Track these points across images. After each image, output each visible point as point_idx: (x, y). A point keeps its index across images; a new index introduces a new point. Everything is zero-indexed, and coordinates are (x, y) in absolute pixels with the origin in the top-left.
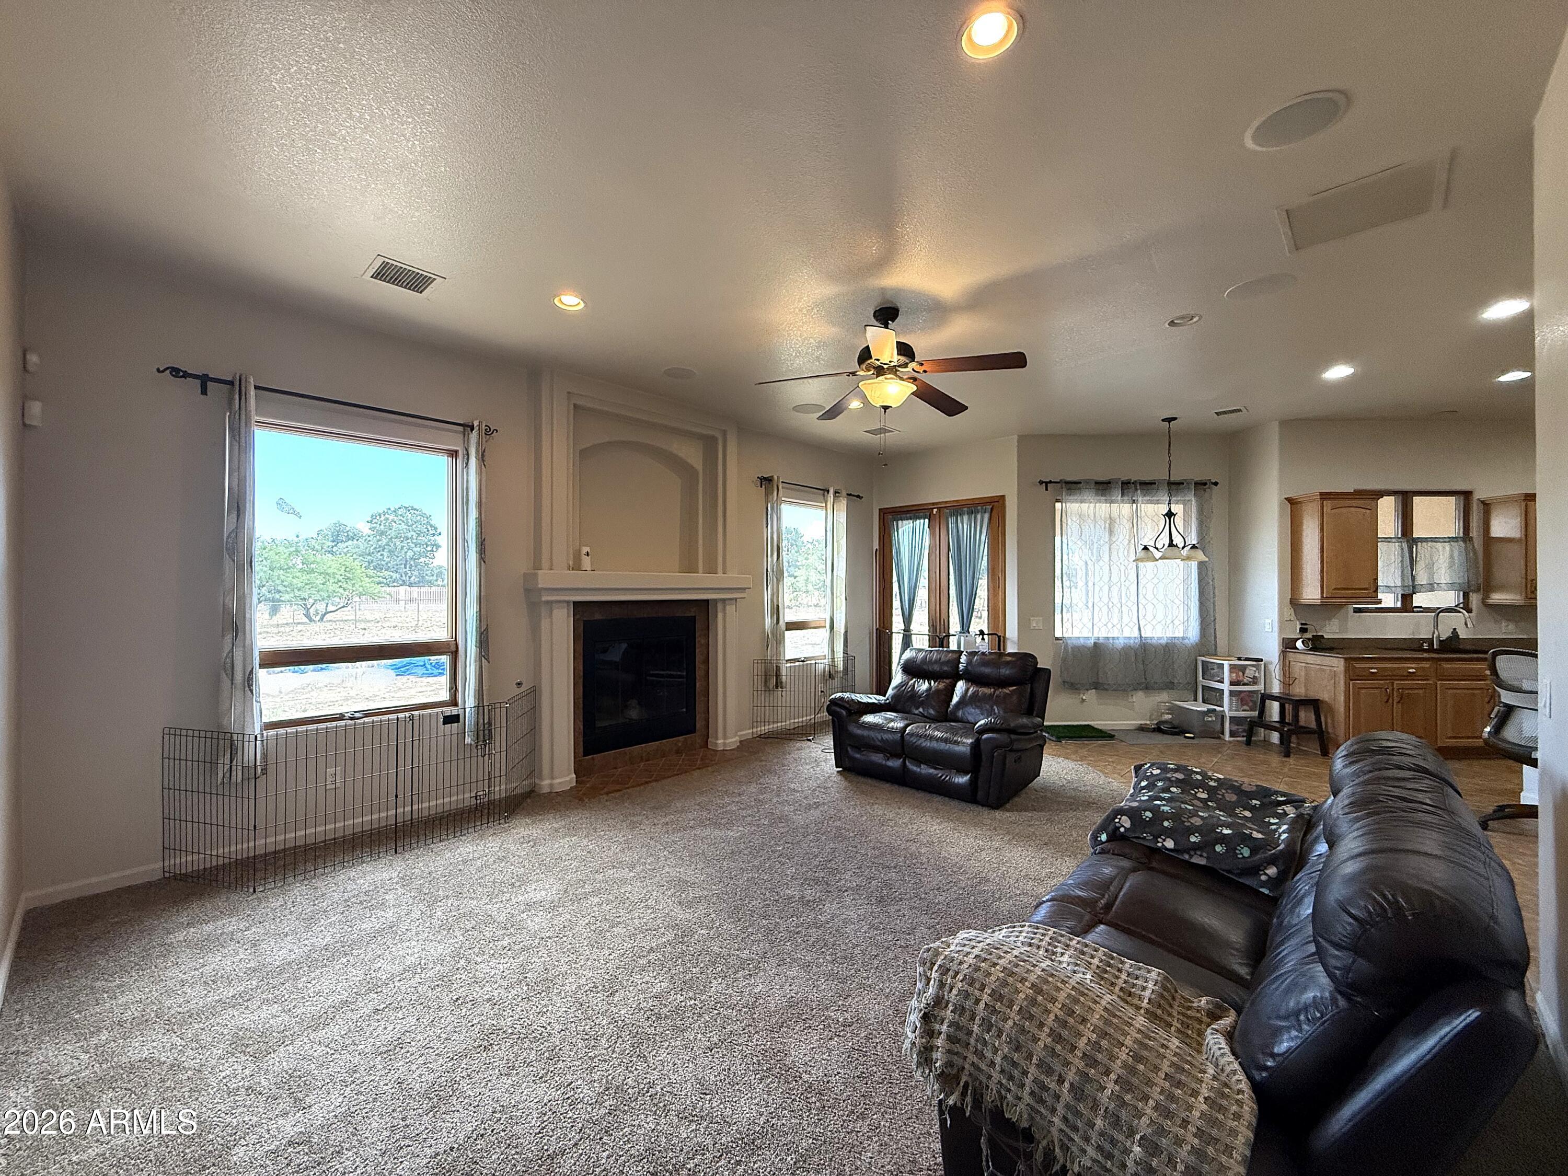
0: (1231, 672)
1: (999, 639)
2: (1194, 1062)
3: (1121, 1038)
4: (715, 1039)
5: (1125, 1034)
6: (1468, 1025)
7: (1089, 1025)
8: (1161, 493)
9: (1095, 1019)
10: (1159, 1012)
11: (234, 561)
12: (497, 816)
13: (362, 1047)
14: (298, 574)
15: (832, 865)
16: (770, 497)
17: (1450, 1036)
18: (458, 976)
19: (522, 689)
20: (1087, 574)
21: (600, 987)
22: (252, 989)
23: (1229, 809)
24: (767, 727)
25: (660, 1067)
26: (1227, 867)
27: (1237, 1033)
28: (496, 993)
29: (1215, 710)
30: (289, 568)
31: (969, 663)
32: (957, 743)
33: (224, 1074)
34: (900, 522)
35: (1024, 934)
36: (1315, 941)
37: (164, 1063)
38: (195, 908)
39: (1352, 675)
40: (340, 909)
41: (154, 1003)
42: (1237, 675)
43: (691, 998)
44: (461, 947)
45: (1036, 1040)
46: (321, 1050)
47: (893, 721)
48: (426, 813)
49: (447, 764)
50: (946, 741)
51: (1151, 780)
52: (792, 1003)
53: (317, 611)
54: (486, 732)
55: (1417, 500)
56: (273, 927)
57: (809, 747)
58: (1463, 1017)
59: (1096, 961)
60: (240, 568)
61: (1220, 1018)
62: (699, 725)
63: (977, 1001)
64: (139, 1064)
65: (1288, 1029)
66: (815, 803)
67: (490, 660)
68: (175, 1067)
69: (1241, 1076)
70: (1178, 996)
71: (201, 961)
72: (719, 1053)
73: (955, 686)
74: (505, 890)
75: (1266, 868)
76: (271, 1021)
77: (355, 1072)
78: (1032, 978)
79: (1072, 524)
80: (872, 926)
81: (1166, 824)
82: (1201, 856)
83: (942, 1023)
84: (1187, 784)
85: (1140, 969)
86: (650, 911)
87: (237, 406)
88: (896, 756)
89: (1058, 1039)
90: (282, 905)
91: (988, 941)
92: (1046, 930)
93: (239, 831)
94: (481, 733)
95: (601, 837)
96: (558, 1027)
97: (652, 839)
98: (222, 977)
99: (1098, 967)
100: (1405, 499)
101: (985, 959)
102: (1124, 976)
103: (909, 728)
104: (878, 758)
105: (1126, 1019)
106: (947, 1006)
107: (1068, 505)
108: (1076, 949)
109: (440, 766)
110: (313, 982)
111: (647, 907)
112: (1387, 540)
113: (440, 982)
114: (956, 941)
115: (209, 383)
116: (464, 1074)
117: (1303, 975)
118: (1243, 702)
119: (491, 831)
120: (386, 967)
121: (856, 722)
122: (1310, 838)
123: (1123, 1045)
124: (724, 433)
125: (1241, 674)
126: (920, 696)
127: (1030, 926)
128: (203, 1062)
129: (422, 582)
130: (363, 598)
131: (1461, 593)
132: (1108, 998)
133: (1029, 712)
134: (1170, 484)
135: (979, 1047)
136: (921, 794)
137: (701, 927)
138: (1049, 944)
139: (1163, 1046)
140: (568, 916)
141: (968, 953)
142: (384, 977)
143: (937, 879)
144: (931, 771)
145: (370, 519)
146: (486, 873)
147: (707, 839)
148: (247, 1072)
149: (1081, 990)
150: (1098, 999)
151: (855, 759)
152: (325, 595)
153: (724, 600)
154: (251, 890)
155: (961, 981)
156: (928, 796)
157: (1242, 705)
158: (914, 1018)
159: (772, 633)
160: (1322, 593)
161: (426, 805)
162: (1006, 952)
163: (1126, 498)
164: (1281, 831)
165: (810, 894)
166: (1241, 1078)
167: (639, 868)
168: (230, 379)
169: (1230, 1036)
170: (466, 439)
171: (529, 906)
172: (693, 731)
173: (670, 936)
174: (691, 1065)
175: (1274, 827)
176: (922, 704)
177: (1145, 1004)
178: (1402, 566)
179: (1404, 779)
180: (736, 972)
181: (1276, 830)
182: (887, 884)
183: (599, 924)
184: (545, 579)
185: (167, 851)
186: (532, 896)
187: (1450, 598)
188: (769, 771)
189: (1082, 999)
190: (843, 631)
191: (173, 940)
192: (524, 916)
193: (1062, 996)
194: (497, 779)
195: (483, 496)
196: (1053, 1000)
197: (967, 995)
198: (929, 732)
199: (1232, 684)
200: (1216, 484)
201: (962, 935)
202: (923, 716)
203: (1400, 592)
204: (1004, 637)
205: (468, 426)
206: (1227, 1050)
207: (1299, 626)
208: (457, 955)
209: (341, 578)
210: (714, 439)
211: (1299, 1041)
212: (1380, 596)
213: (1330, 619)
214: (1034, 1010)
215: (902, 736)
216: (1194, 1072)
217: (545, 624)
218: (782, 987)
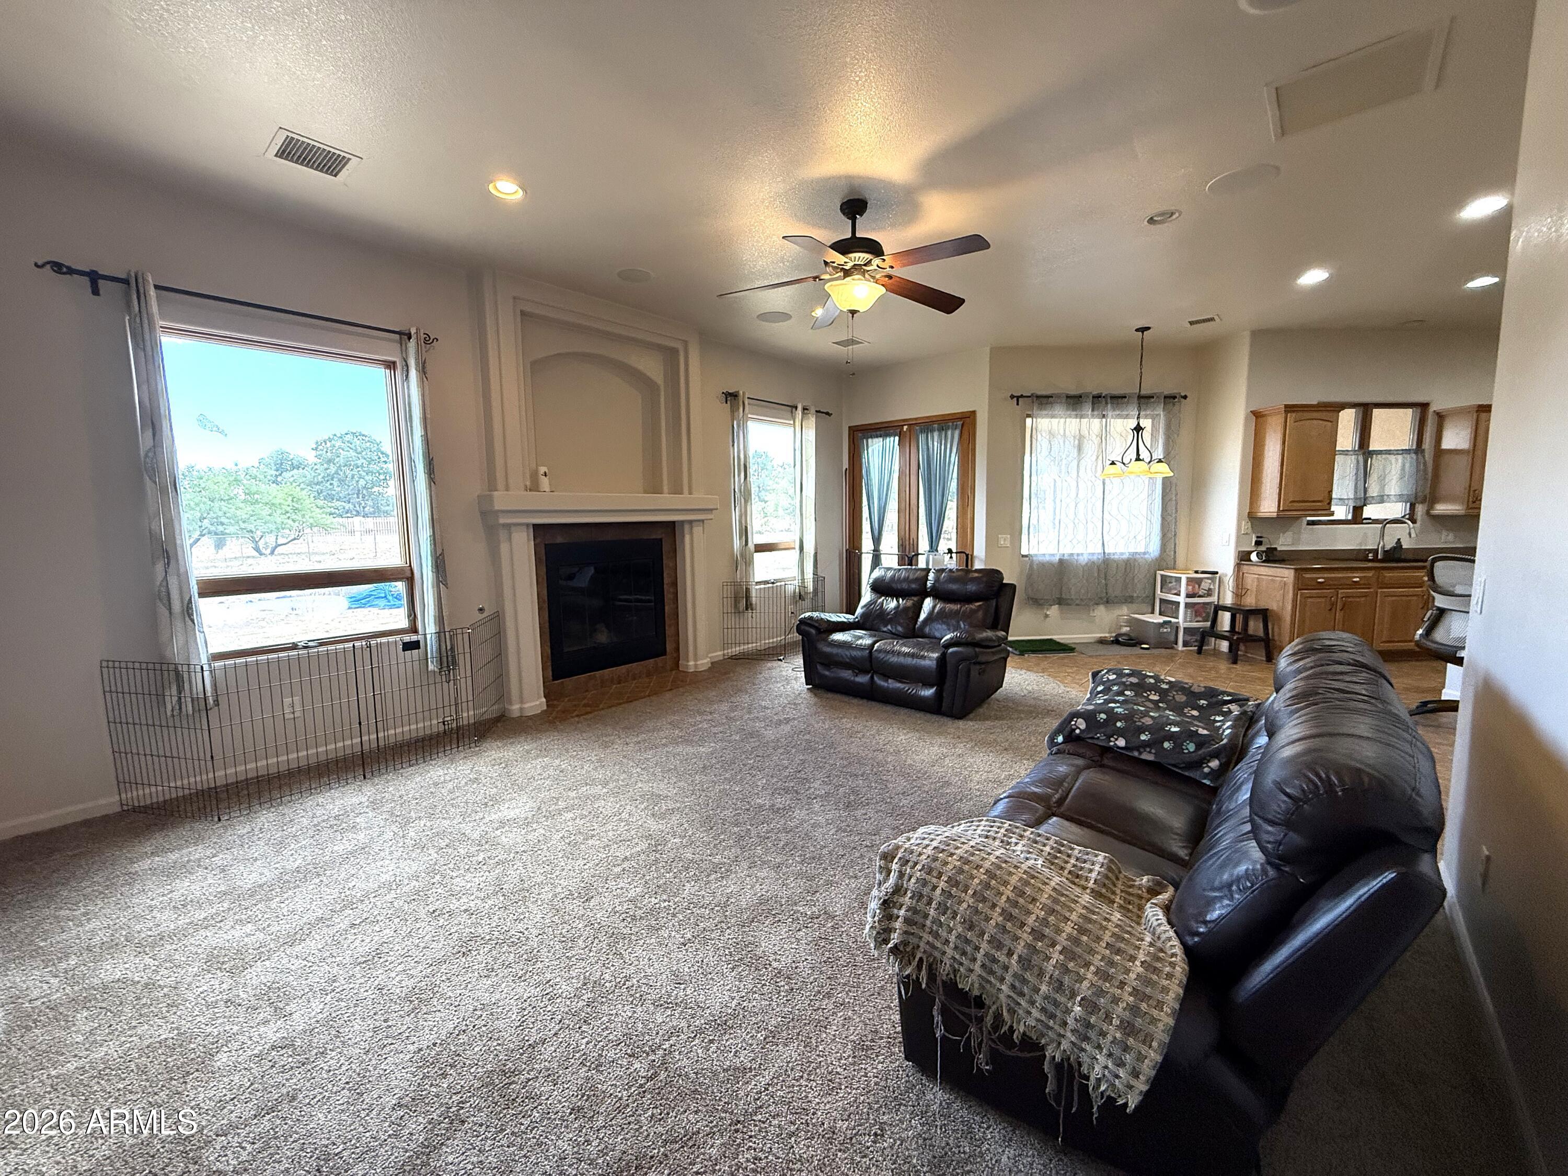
0: (1187, 585)
1: (966, 556)
2: (1134, 932)
3: (1067, 914)
4: (689, 936)
5: (1071, 910)
6: (1384, 885)
7: (1038, 904)
8: (1131, 408)
9: (1044, 899)
10: (1104, 891)
11: (155, 483)
12: (466, 740)
13: (341, 958)
14: (242, 505)
15: (802, 775)
16: (736, 414)
17: (1366, 896)
18: (434, 890)
19: (485, 614)
20: (1055, 491)
21: (576, 895)
22: (223, 911)
23: (1178, 709)
24: (738, 649)
25: (637, 963)
26: (1173, 762)
27: (1173, 906)
28: (472, 904)
29: (1170, 622)
30: (231, 499)
31: (937, 580)
32: (923, 657)
33: (201, 990)
34: (870, 440)
35: (981, 828)
36: (1251, 821)
37: (139, 982)
38: (158, 839)
39: (1300, 585)
40: (311, 833)
41: (122, 928)
42: (1194, 587)
43: (665, 901)
44: (436, 864)
45: (988, 919)
46: (298, 963)
47: (863, 639)
48: (392, 740)
49: (411, 691)
50: (913, 656)
51: (1106, 685)
52: (763, 901)
53: (266, 543)
54: (450, 659)
55: (1376, 412)
56: (241, 852)
57: (779, 666)
58: (1380, 879)
59: (1047, 849)
60: (164, 491)
61: (1160, 893)
62: (669, 647)
63: (934, 888)
64: (112, 984)
65: (1221, 898)
66: (785, 719)
67: (449, 585)
68: (150, 986)
69: (1175, 942)
70: (1121, 876)
71: (169, 887)
72: (691, 947)
73: (922, 603)
74: (478, 809)
75: (1209, 761)
76: (246, 939)
77: (334, 981)
78: (987, 864)
79: (1042, 443)
80: (839, 829)
81: (1119, 724)
82: (1150, 752)
83: (900, 909)
84: (1141, 687)
85: (1088, 854)
86: (623, 824)
87: (137, 309)
88: (864, 671)
89: (1009, 917)
90: (249, 832)
91: (946, 834)
92: (1002, 823)
93: (196, 762)
94: (445, 659)
95: (573, 757)
96: (535, 932)
97: (624, 757)
98: (191, 901)
99: (1049, 854)
100: (1365, 411)
101: (943, 850)
102: (1073, 861)
103: (878, 644)
104: (847, 674)
105: (1073, 897)
106: (905, 893)
107: (1039, 420)
108: (1029, 839)
109: (404, 693)
110: (286, 902)
111: (621, 820)
112: (1345, 453)
113: (415, 897)
114: (916, 836)
115: (101, 283)
116: (444, 978)
117: (1236, 852)
118: (1197, 613)
119: (462, 755)
120: (360, 885)
121: (825, 640)
122: (1251, 732)
123: (1069, 920)
124: (686, 343)
125: (1197, 586)
126: (888, 614)
127: (987, 820)
128: (178, 979)
129: (377, 512)
130: (315, 529)
131: (1408, 504)
132: (1057, 879)
133: (994, 627)
134: (1140, 397)
135: (935, 928)
136: (889, 708)
137: (674, 836)
138: (1005, 835)
139: (1106, 919)
140: (543, 832)
141: (927, 846)
142: (359, 895)
143: (902, 784)
144: (899, 685)
145: (314, 446)
146: (457, 794)
147: (679, 755)
148: (225, 986)
149: (1032, 874)
150: (1047, 881)
151: (826, 676)
152: (273, 527)
153: (691, 522)
154: (216, 819)
155: (920, 871)
156: (895, 709)
157: (1196, 616)
158: (874, 905)
159: (742, 555)
160: (1279, 506)
161: (392, 732)
162: (963, 843)
163: (1096, 413)
164: (1225, 727)
165: (780, 801)
166: (1175, 943)
167: (611, 785)
168: (123, 276)
169: (1167, 909)
170: (404, 348)
171: (502, 823)
172: (664, 653)
173: (644, 845)
174: (666, 959)
175: (1218, 724)
176: (890, 621)
177: (1091, 884)
178: (1356, 479)
179: (1342, 673)
180: (709, 876)
181: (1220, 727)
182: (854, 791)
183: (573, 838)
184: (501, 501)
185: (122, 785)
186: (506, 813)
187: (1396, 510)
188: (741, 691)
189: (1032, 881)
190: (812, 552)
191: (138, 869)
192: (498, 833)
193: (1014, 880)
194: (464, 705)
195: (428, 411)
196: (1006, 883)
197: (924, 883)
198: (897, 648)
199: (1188, 596)
200: (1185, 397)
201: (921, 830)
202: (891, 633)
203: (1352, 504)
204: (972, 556)
205: (404, 334)
206: (1164, 920)
207: (1254, 539)
208: (432, 871)
209: (288, 509)
210: (674, 352)
211: (1230, 909)
212: (1333, 508)
213: (1284, 533)
214: (988, 893)
215: (871, 652)
216: (1134, 941)
217: (504, 548)
218: (752, 887)
